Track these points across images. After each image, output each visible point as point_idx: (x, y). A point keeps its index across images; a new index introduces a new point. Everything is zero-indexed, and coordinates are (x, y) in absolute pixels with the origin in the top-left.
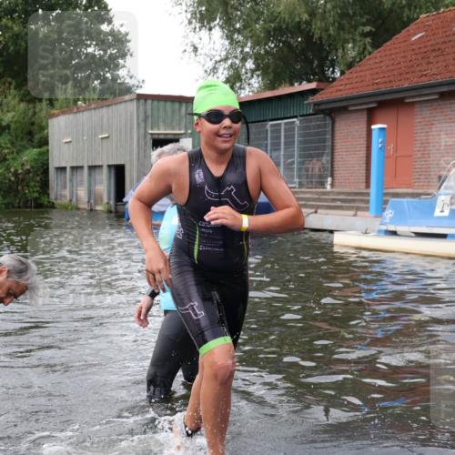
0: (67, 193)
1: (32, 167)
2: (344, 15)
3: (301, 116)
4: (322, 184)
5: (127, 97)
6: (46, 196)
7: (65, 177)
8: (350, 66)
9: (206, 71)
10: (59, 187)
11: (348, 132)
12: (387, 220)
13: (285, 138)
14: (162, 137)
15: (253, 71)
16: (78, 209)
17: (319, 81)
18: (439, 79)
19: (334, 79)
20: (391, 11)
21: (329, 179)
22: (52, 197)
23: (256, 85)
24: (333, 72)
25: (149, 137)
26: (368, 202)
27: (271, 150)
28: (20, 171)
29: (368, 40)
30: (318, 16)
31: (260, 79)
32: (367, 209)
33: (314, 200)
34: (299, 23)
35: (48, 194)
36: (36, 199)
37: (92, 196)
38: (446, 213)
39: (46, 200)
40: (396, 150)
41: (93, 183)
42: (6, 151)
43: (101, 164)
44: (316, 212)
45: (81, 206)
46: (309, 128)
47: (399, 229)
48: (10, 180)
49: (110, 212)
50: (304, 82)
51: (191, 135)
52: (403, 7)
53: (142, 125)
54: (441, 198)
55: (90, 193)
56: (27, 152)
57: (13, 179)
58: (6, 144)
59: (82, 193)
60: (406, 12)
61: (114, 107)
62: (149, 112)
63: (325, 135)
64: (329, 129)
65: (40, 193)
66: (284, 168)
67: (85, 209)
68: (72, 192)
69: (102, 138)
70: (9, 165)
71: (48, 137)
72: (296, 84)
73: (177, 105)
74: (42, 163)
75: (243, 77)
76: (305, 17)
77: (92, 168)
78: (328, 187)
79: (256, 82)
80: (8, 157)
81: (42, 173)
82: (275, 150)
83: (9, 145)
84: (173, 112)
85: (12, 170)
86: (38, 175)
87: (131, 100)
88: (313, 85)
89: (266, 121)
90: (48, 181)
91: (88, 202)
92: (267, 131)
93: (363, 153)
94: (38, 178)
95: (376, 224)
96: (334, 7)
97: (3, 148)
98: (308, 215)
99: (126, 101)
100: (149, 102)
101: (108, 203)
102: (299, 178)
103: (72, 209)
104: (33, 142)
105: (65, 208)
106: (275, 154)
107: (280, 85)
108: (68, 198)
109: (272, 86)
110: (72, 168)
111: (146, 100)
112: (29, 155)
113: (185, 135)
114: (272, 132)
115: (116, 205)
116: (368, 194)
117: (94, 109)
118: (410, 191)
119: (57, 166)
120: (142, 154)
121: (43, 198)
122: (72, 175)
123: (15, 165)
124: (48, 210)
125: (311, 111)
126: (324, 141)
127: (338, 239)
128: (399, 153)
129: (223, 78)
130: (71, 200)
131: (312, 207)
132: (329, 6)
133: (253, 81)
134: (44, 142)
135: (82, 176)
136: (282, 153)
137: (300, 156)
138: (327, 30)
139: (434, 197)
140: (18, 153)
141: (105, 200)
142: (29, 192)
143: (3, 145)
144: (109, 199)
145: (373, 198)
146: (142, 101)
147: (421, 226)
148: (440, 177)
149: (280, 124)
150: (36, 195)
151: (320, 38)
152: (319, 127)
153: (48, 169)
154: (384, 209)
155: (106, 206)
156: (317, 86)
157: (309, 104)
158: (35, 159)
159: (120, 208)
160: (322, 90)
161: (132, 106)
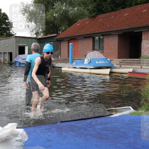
2: (62, 20)
3: (53, 42)
4: (58, 57)
5: (13, 37)
8: (63, 31)
11: (64, 45)
12: (74, 65)
14: (21, 46)
16: (1, 63)
18: (84, 34)
19: (60, 34)
20: (72, 19)
21: (60, 56)
24: (60, 32)
25: (18, 46)
26: (69, 61)
29: (67, 25)
30: (56, 20)
32: (69, 63)
33: (57, 60)
34: (52, 21)
37: (4, 59)
38: (87, 63)
40: (75, 49)
46: (55, 44)
47: (76, 67)
49: (8, 63)
50: (53, 34)
51: (28, 46)
52: (74, 18)
53: (16, 43)
54: (85, 60)
59: (2, 59)
60: (75, 20)
61: (9, 39)
62: (18, 40)
64: (59, 45)
67: (3, 63)
69: (7, 46)
72: (51, 35)
73: (24, 39)
76: (53, 20)
77: (4, 53)
78: (60, 58)
84: (23, 40)
91: (3, 61)
93: (67, 50)
95: (71, 66)
96: (60, 18)
98: (55, 64)
100: (18, 38)
107: (48, 35)
109: (46, 35)
113: (26, 46)
116: (69, 59)
117: (5, 39)
118: (78, 58)
120: (16, 50)
125: (55, 41)
126: (58, 47)
127: (63, 69)
128: (75, 50)
129: (34, 33)
131: (56, 62)
132: (58, 18)
133: (42, 34)
138: (58, 23)
139: (84, 60)
141: (8, 61)
144: (8, 60)
145: (70, 60)
146: (16, 38)
147: (81, 66)
148: (85, 55)
151: (56, 25)
152: (57, 44)
154: (73, 63)
156: (56, 35)
157: (55, 39)
159: (11, 62)
160: (58, 36)
161: (14, 39)
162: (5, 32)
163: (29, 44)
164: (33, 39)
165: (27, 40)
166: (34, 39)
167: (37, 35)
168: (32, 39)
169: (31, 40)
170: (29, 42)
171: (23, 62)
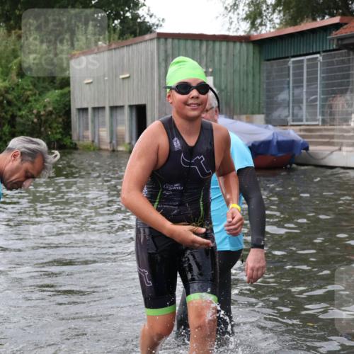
0: (89, 133)
1: (54, 108)
3: (324, 52)
4: (346, 121)
5: (147, 37)
6: (69, 137)
7: (87, 118)
9: (226, 8)
10: (82, 128)
13: (308, 75)
15: (275, 7)
16: (100, 149)
17: (343, 15)
21: (353, 116)
22: (75, 137)
23: (278, 21)
27: (294, 87)
28: (42, 113)
31: (282, 15)
33: (338, 137)
35: (71, 135)
36: (59, 140)
37: (114, 136)
39: (69, 140)
41: (114, 124)
42: (28, 93)
43: (122, 104)
44: (340, 150)
45: (104, 147)
46: (332, 63)
48: (33, 122)
50: (327, 17)
51: (212, 74)
53: (163, 64)
55: (112, 133)
56: (49, 94)
57: (35, 120)
58: (28, 86)
59: (104, 133)
61: (134, 47)
62: (170, 52)
63: (349, 70)
65: (62, 135)
66: (307, 106)
67: (107, 150)
68: (95, 133)
69: (123, 79)
70: (31, 106)
71: (69, 78)
72: (318, 20)
73: (197, 43)
74: (64, 104)
75: (265, 14)
77: (114, 108)
78: (352, 124)
79: (277, 18)
80: (30, 99)
81: (64, 115)
82: (298, 87)
83: (31, 87)
84: (194, 50)
85: (35, 111)
86: (60, 117)
87: (151, 39)
88: (336, 20)
89: (287, 57)
90: (70, 122)
91: (111, 142)
92: (289, 67)
94: (60, 120)
97: (26, 90)
98: (332, 152)
99: (146, 41)
100: (170, 41)
101: (130, 143)
102: (323, 115)
103: (94, 150)
104: (54, 83)
105: (87, 149)
106: (297, 91)
107: (302, 20)
108: (90, 139)
110: (94, 109)
111: (166, 39)
112: (52, 96)
114: (294, 69)
117: (115, 49)
119: (79, 107)
120: (162, 93)
121: (65, 139)
122: (94, 116)
123: (38, 106)
124: (72, 150)
125: (334, 46)
126: (348, 76)
130: (93, 141)
131: (336, 144)
133: (275, 16)
134: (66, 83)
135: (104, 116)
136: (305, 90)
137: (323, 93)
140: (40, 95)
141: (127, 140)
142: (52, 133)
143: (26, 87)
144: (131, 139)
146: (162, 40)
149: (302, 61)
150: (59, 136)
152: (343, 62)
153: (70, 110)
155: (128, 147)
156: (340, 20)
157: (333, 39)
158: (57, 100)
160: (346, 24)
161: (153, 46)
162: (117, 16)
163: (217, 66)
164: (235, 42)
165: (210, 47)
166: (238, 44)
167: (253, 25)
168: (231, 44)
169: (228, 47)
170: (217, 59)
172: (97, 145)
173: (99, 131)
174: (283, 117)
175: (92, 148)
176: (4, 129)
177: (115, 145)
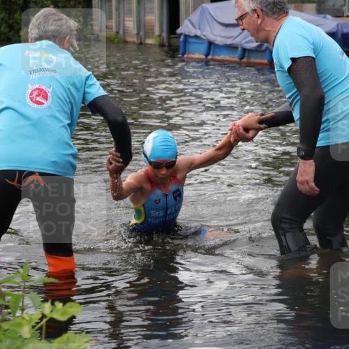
0: (113, 23)
7: (111, 6)
16: (126, 42)
37: (142, 27)
41: (142, 12)
45: (129, 39)
49: (162, 45)
55: (139, 23)
59: (130, 24)
67: (134, 43)
68: (119, 24)
91: (138, 34)
101: (160, 36)
103: (118, 42)
105: (111, 41)
108: (114, 30)
115: (169, 38)
122: (118, 3)
130: (117, 33)
135: (130, 4)
141: (157, 32)
144: (161, 30)
155: (158, 39)
159: (174, 41)
171: (229, 42)
172: (122, 37)
173: (124, 20)
174: (337, 7)
175: (116, 41)
176: (15, 16)
177: (143, 37)
